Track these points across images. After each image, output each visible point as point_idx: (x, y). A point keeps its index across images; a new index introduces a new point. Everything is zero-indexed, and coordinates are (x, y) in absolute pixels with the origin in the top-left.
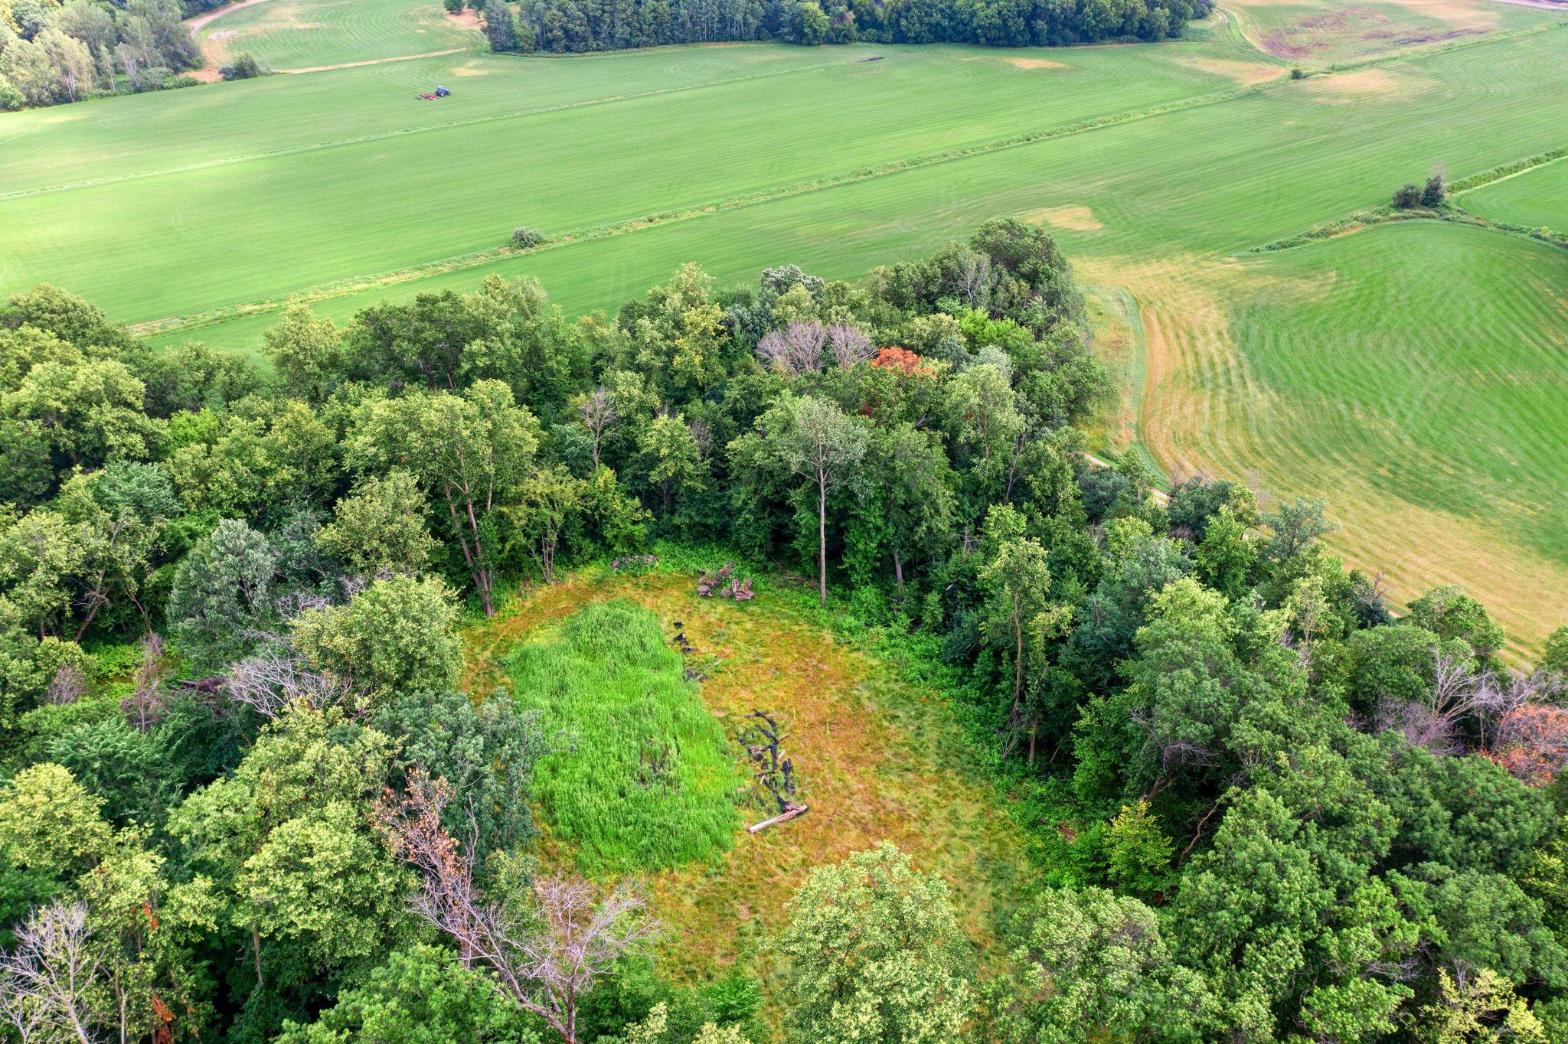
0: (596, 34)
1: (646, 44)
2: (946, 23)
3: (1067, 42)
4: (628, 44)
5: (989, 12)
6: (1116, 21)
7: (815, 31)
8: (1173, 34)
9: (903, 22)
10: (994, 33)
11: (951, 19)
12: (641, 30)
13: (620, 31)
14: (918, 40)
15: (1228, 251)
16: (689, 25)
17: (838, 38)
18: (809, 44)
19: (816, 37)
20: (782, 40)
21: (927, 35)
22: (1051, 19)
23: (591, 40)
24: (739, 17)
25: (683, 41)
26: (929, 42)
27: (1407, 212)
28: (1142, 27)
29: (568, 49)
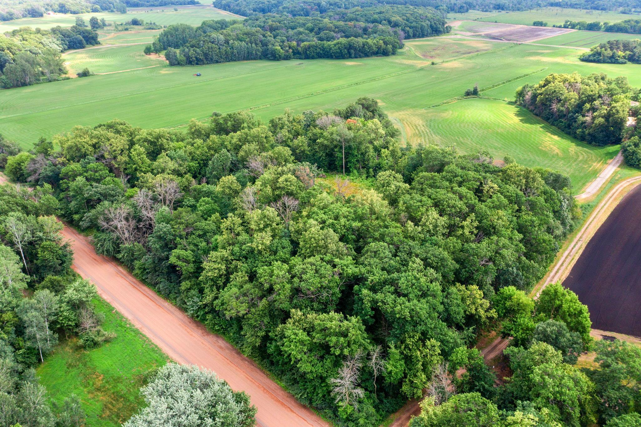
0: (207, 59)
1: (223, 62)
2: (322, 52)
3: (360, 57)
4: (217, 62)
5: (336, 48)
6: (375, 49)
7: (280, 56)
8: (394, 53)
9: (308, 52)
10: (338, 55)
11: (323, 51)
12: (221, 57)
13: (215, 58)
14: (313, 58)
15: (422, 108)
16: (237, 55)
17: (287, 58)
18: (278, 60)
19: (280, 58)
20: (269, 59)
21: (315, 56)
22: (355, 49)
23: (205, 61)
24: (254, 52)
25: (235, 61)
26: (316, 58)
27: (469, 97)
28: (384, 51)
29: (197, 64)
